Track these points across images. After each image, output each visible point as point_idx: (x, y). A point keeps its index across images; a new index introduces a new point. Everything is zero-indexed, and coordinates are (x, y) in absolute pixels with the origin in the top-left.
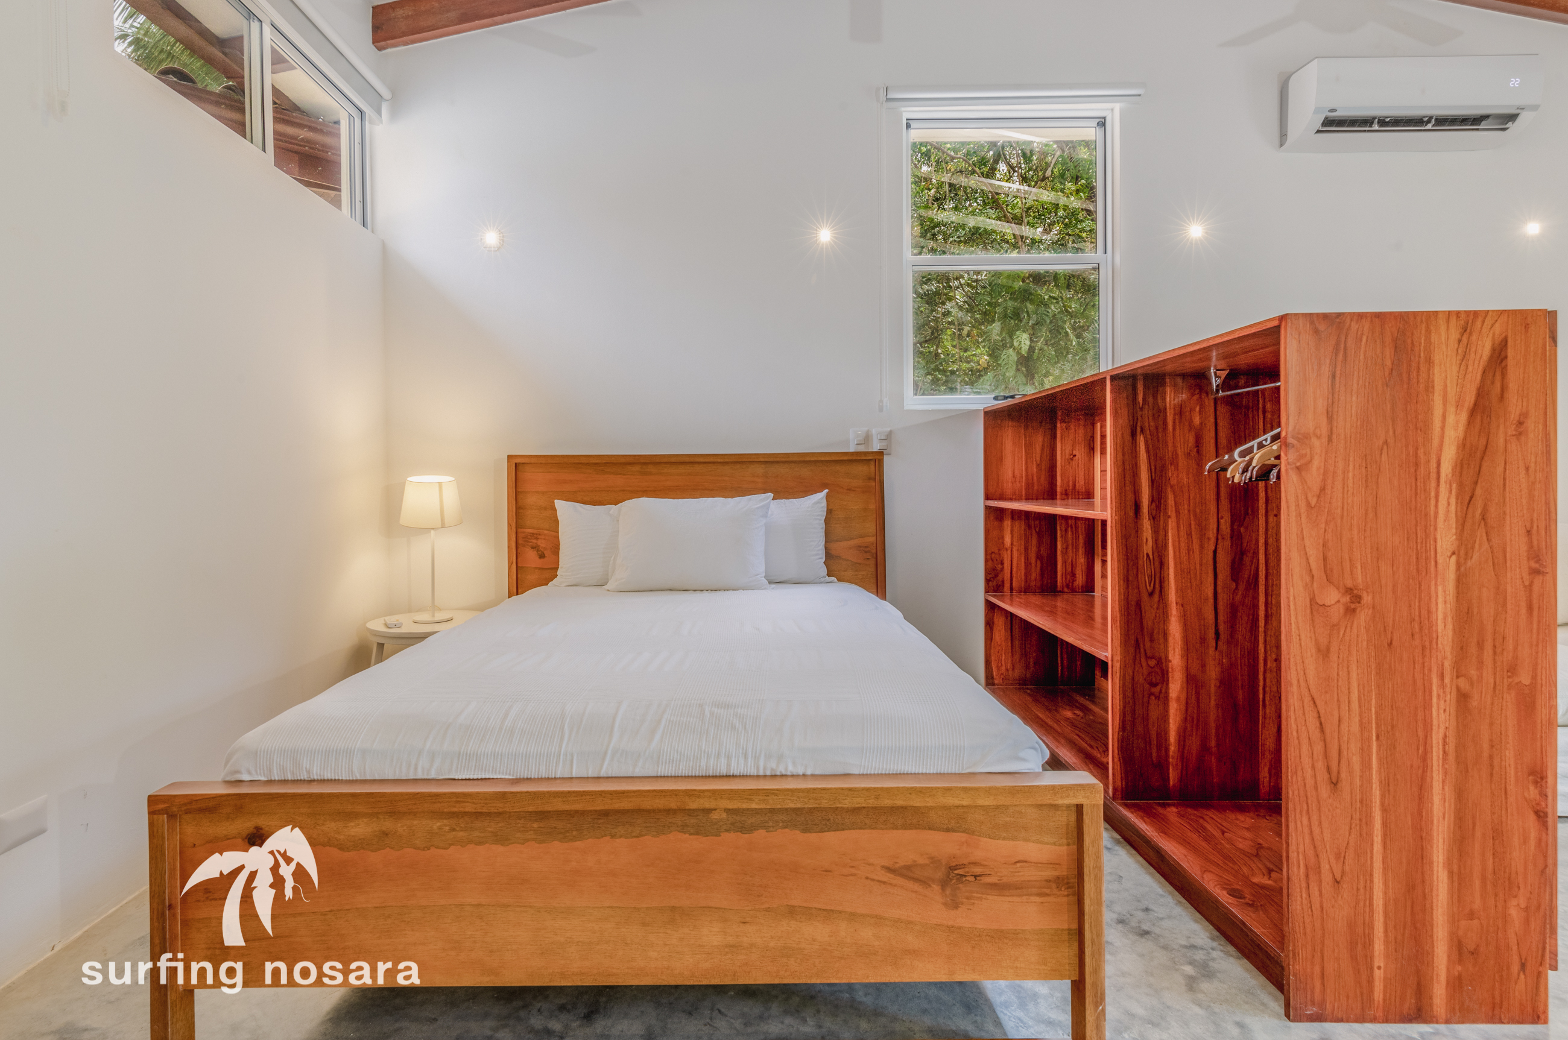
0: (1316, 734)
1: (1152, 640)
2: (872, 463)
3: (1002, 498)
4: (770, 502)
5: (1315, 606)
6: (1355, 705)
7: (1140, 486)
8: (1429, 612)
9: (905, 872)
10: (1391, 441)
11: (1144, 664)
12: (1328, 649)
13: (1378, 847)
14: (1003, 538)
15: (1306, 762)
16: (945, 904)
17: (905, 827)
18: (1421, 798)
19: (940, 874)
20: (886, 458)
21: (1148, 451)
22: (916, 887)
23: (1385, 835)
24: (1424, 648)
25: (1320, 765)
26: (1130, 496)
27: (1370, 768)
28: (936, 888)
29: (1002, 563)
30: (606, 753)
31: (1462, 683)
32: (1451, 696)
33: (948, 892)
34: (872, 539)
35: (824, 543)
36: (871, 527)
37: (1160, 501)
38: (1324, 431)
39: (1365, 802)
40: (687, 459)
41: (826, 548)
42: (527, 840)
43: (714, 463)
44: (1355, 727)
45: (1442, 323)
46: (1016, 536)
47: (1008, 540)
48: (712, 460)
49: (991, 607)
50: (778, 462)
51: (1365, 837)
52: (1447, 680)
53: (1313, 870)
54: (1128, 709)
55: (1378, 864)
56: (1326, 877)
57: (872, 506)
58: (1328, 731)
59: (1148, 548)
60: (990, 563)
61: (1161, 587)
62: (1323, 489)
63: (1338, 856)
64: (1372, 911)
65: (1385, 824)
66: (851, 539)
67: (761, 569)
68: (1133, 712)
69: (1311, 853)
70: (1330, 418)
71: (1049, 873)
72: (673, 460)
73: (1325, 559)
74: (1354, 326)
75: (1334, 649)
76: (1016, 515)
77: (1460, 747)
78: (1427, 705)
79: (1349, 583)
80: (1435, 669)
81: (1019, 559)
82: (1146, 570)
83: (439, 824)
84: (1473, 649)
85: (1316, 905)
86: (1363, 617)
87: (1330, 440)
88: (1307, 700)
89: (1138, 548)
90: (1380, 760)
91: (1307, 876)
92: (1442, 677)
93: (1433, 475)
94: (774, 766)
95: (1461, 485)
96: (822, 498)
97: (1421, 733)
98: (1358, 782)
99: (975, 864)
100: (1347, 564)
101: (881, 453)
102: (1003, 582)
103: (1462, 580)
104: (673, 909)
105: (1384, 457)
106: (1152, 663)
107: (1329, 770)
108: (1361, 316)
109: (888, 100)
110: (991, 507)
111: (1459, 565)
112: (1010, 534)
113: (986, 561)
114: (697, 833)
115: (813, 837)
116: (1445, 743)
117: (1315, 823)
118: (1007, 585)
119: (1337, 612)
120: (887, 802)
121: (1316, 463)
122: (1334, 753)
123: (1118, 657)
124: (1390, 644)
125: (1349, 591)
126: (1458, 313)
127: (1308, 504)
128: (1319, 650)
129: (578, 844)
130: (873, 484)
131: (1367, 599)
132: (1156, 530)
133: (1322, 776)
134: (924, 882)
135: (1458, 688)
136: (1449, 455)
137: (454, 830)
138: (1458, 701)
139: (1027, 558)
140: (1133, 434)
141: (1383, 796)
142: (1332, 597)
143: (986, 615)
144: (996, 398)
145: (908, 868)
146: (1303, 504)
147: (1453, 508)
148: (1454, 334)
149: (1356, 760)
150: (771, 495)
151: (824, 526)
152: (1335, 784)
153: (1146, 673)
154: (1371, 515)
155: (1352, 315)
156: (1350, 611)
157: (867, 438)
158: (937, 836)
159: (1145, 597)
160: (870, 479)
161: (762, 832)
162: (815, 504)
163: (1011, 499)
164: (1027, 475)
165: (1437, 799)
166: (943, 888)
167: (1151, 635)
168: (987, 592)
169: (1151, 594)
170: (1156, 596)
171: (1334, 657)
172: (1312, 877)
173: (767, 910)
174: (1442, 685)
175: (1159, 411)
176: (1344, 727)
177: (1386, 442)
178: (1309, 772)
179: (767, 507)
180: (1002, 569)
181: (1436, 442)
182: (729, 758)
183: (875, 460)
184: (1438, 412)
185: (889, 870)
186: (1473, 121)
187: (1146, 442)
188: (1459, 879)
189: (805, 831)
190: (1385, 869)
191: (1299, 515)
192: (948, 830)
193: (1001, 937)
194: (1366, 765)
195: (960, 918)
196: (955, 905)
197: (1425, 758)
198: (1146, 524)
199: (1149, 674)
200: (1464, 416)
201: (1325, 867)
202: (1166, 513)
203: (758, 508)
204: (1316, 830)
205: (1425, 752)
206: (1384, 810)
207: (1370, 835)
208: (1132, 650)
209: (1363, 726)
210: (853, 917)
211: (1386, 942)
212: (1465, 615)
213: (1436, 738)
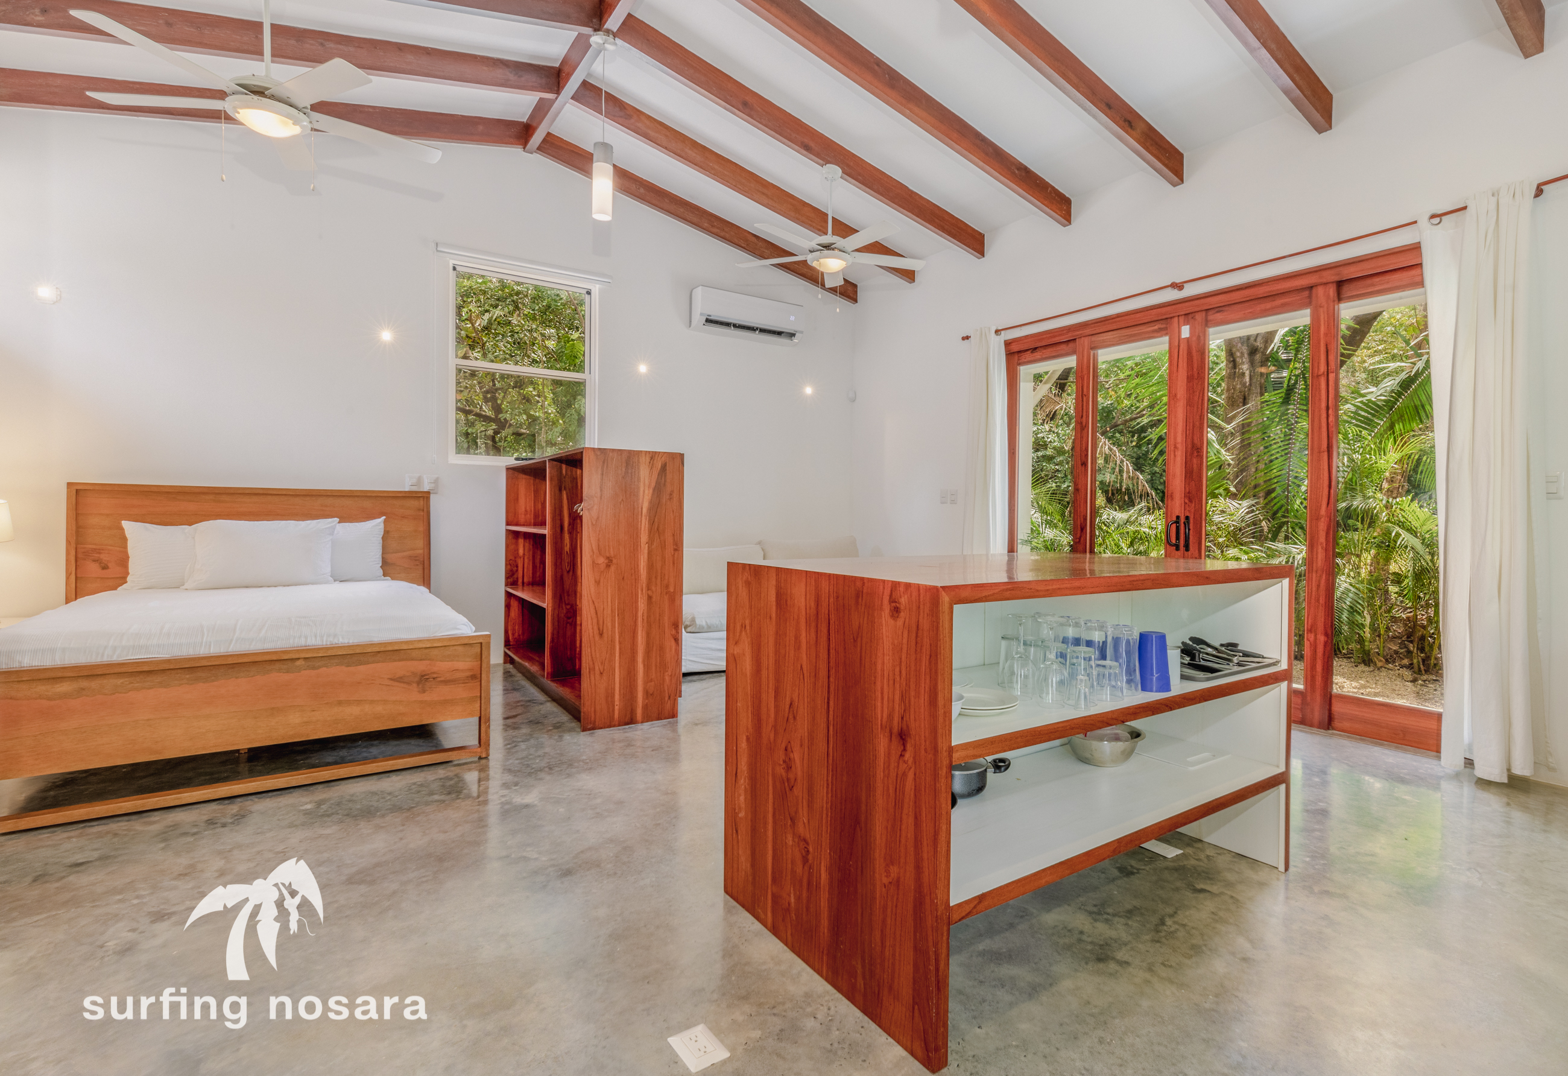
0: (594, 615)
1: (568, 595)
2: (422, 499)
3: (517, 525)
4: (335, 525)
5: (594, 564)
6: (610, 603)
7: (564, 516)
8: (638, 565)
9: (400, 680)
10: (624, 500)
11: (564, 607)
12: (599, 581)
13: (617, 658)
14: (518, 550)
15: (590, 627)
16: (419, 692)
17: (400, 660)
18: (634, 637)
19: (417, 679)
20: (432, 497)
21: (568, 499)
22: (405, 686)
23: (620, 653)
24: (636, 579)
25: (596, 628)
26: (558, 522)
27: (615, 627)
28: (415, 685)
29: (517, 567)
30: (232, 640)
31: (650, 593)
32: (646, 598)
33: (420, 686)
34: (421, 551)
35: (381, 553)
36: (420, 543)
37: (573, 525)
38: (599, 494)
39: (613, 641)
40: (261, 492)
41: (383, 558)
42: (182, 684)
43: (285, 495)
44: (609, 612)
45: (643, 455)
46: (527, 548)
47: (521, 552)
48: (284, 493)
49: (509, 595)
50: (344, 496)
51: (613, 654)
52: (644, 591)
53: (591, 670)
54: (555, 632)
55: (617, 665)
56: (597, 672)
57: (421, 529)
58: (599, 614)
59: (567, 548)
60: (509, 567)
61: (574, 568)
62: (598, 518)
63: (602, 663)
64: (614, 684)
65: (620, 649)
66: (404, 551)
67: (328, 570)
68: (558, 632)
69: (591, 663)
70: (601, 490)
71: (469, 674)
72: (247, 492)
73: (599, 546)
74: (611, 454)
75: (602, 581)
76: (526, 535)
77: (649, 617)
78: (637, 602)
79: (608, 555)
80: (640, 587)
81: (529, 564)
82: (566, 560)
83: (121, 681)
84: (654, 579)
85: (593, 684)
86: (613, 568)
87: (601, 498)
88: (591, 602)
89: (562, 548)
90: (619, 623)
91: (590, 672)
92: (642, 590)
93: (640, 513)
94: (332, 639)
95: (650, 517)
96: (380, 523)
97: (634, 612)
98: (610, 633)
99: (434, 673)
100: (607, 548)
101: (428, 493)
102: (517, 578)
103: (649, 553)
104: (273, 709)
105: (622, 506)
106: (568, 607)
107: (599, 629)
108: (613, 450)
109: (437, 251)
110: (510, 530)
111: (649, 547)
112: (522, 548)
113: (506, 565)
114: (287, 672)
115: (352, 669)
116: (643, 616)
117: (593, 650)
118: (520, 581)
119: (603, 566)
120: (390, 648)
121: (595, 507)
122: (601, 623)
123: (550, 605)
124: (623, 578)
125: (608, 558)
126: (649, 452)
127: (592, 524)
128: (596, 582)
129: (215, 683)
130: (422, 513)
131: (614, 561)
132: (571, 539)
133: (596, 631)
134: (408, 683)
135: (648, 595)
136: (645, 506)
137: (132, 683)
138: (648, 599)
139: (534, 563)
140: (560, 490)
141: (620, 638)
142: (601, 560)
143: (506, 600)
144: (517, 459)
145: (401, 678)
146: (590, 524)
147: (647, 526)
148: (648, 459)
149: (609, 624)
150: (337, 520)
151: (381, 541)
152: (601, 634)
153: (565, 612)
154: (617, 528)
155: (610, 449)
156: (608, 566)
157: (419, 480)
158: (415, 663)
159: (565, 573)
160: (419, 510)
161: (325, 669)
162: (375, 527)
163: (524, 525)
164: (535, 510)
165: (640, 637)
166: (418, 685)
167: (568, 592)
168: (506, 585)
169: (568, 572)
170: (571, 573)
171: (601, 584)
172: (592, 672)
173: (327, 703)
174: (642, 594)
175: (574, 478)
176: (605, 612)
177: (622, 500)
178: (591, 631)
179: (334, 528)
180: (517, 570)
181: (641, 501)
182: (306, 637)
183: (425, 496)
184: (642, 489)
185: (391, 679)
186: (779, 333)
187: (567, 494)
188: (647, 667)
189: (348, 666)
190: (620, 666)
191: (589, 528)
192: (421, 660)
193: (445, 703)
194: (613, 626)
195: (426, 697)
196: (424, 691)
197: (636, 622)
198: (567, 536)
199: (567, 613)
200: (651, 491)
201: (597, 668)
202: (576, 531)
203: (326, 528)
204: (593, 653)
205: (636, 619)
206: (620, 643)
207: (614, 653)
208: (558, 601)
209: (612, 611)
210: (372, 702)
211: (620, 695)
212: (651, 566)
213: (640, 614)
